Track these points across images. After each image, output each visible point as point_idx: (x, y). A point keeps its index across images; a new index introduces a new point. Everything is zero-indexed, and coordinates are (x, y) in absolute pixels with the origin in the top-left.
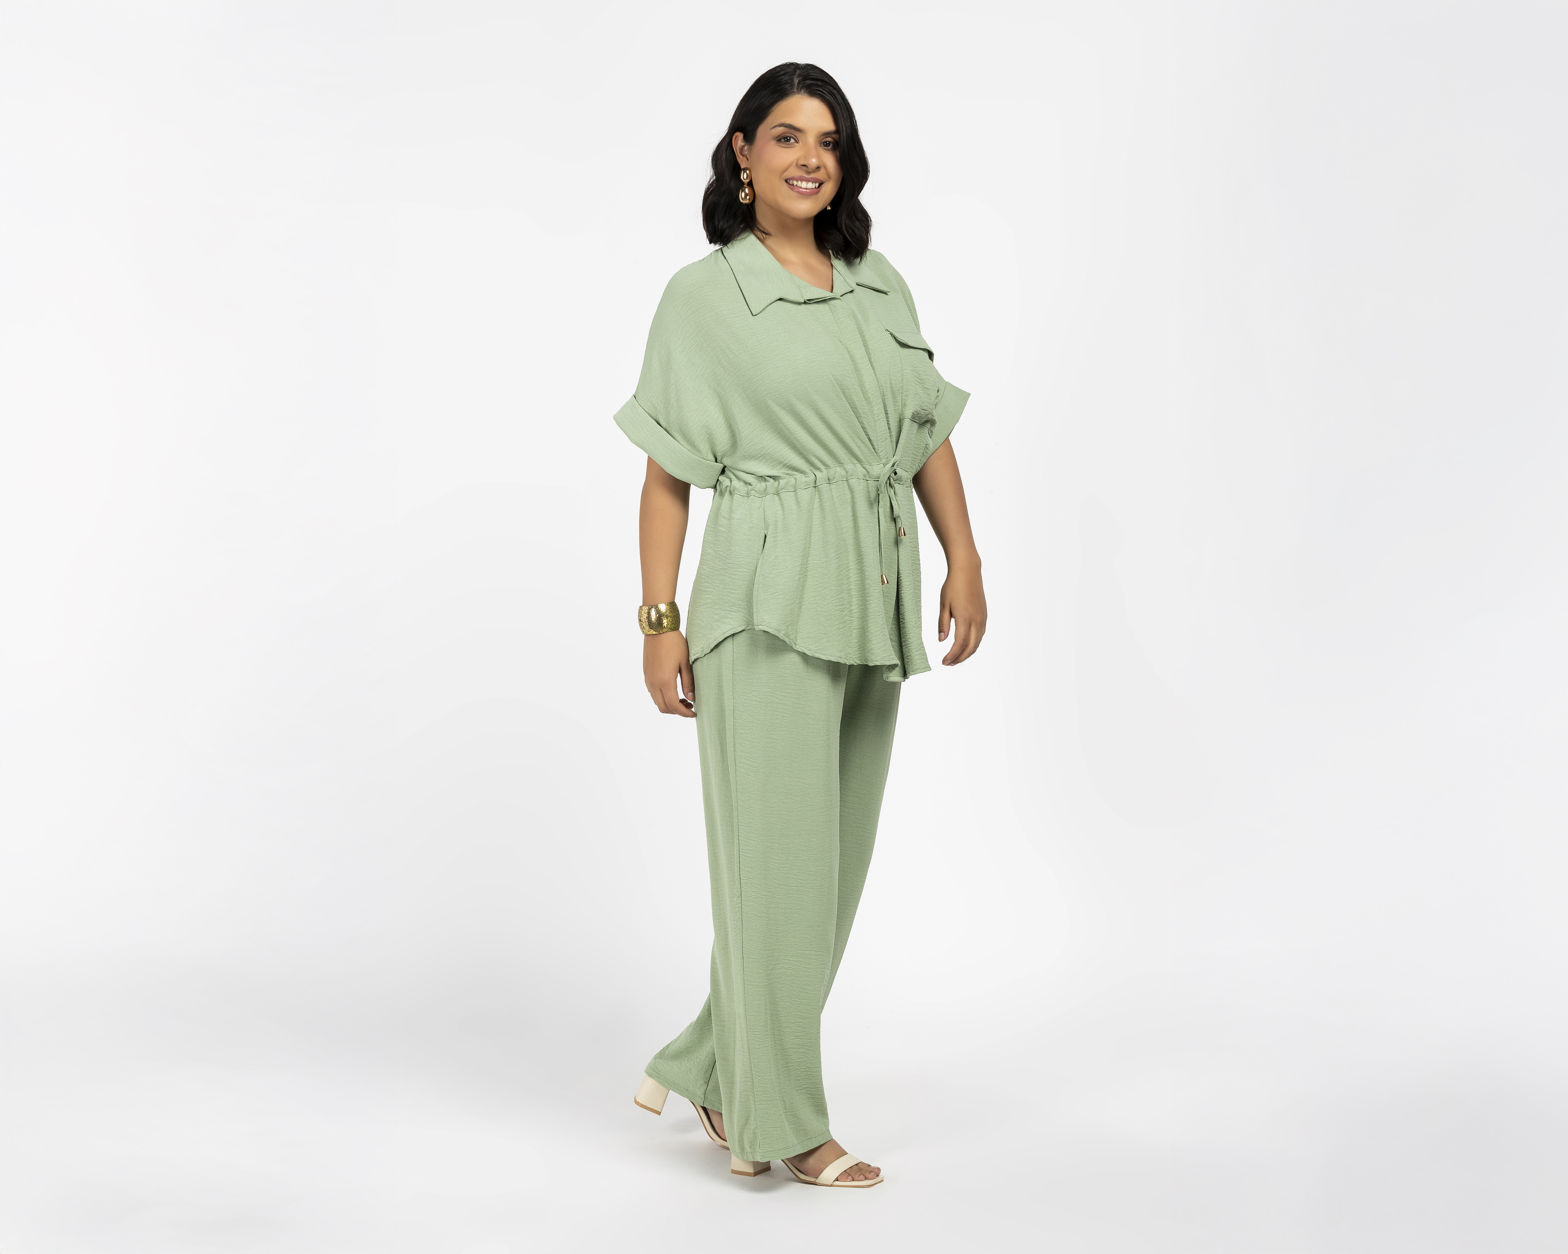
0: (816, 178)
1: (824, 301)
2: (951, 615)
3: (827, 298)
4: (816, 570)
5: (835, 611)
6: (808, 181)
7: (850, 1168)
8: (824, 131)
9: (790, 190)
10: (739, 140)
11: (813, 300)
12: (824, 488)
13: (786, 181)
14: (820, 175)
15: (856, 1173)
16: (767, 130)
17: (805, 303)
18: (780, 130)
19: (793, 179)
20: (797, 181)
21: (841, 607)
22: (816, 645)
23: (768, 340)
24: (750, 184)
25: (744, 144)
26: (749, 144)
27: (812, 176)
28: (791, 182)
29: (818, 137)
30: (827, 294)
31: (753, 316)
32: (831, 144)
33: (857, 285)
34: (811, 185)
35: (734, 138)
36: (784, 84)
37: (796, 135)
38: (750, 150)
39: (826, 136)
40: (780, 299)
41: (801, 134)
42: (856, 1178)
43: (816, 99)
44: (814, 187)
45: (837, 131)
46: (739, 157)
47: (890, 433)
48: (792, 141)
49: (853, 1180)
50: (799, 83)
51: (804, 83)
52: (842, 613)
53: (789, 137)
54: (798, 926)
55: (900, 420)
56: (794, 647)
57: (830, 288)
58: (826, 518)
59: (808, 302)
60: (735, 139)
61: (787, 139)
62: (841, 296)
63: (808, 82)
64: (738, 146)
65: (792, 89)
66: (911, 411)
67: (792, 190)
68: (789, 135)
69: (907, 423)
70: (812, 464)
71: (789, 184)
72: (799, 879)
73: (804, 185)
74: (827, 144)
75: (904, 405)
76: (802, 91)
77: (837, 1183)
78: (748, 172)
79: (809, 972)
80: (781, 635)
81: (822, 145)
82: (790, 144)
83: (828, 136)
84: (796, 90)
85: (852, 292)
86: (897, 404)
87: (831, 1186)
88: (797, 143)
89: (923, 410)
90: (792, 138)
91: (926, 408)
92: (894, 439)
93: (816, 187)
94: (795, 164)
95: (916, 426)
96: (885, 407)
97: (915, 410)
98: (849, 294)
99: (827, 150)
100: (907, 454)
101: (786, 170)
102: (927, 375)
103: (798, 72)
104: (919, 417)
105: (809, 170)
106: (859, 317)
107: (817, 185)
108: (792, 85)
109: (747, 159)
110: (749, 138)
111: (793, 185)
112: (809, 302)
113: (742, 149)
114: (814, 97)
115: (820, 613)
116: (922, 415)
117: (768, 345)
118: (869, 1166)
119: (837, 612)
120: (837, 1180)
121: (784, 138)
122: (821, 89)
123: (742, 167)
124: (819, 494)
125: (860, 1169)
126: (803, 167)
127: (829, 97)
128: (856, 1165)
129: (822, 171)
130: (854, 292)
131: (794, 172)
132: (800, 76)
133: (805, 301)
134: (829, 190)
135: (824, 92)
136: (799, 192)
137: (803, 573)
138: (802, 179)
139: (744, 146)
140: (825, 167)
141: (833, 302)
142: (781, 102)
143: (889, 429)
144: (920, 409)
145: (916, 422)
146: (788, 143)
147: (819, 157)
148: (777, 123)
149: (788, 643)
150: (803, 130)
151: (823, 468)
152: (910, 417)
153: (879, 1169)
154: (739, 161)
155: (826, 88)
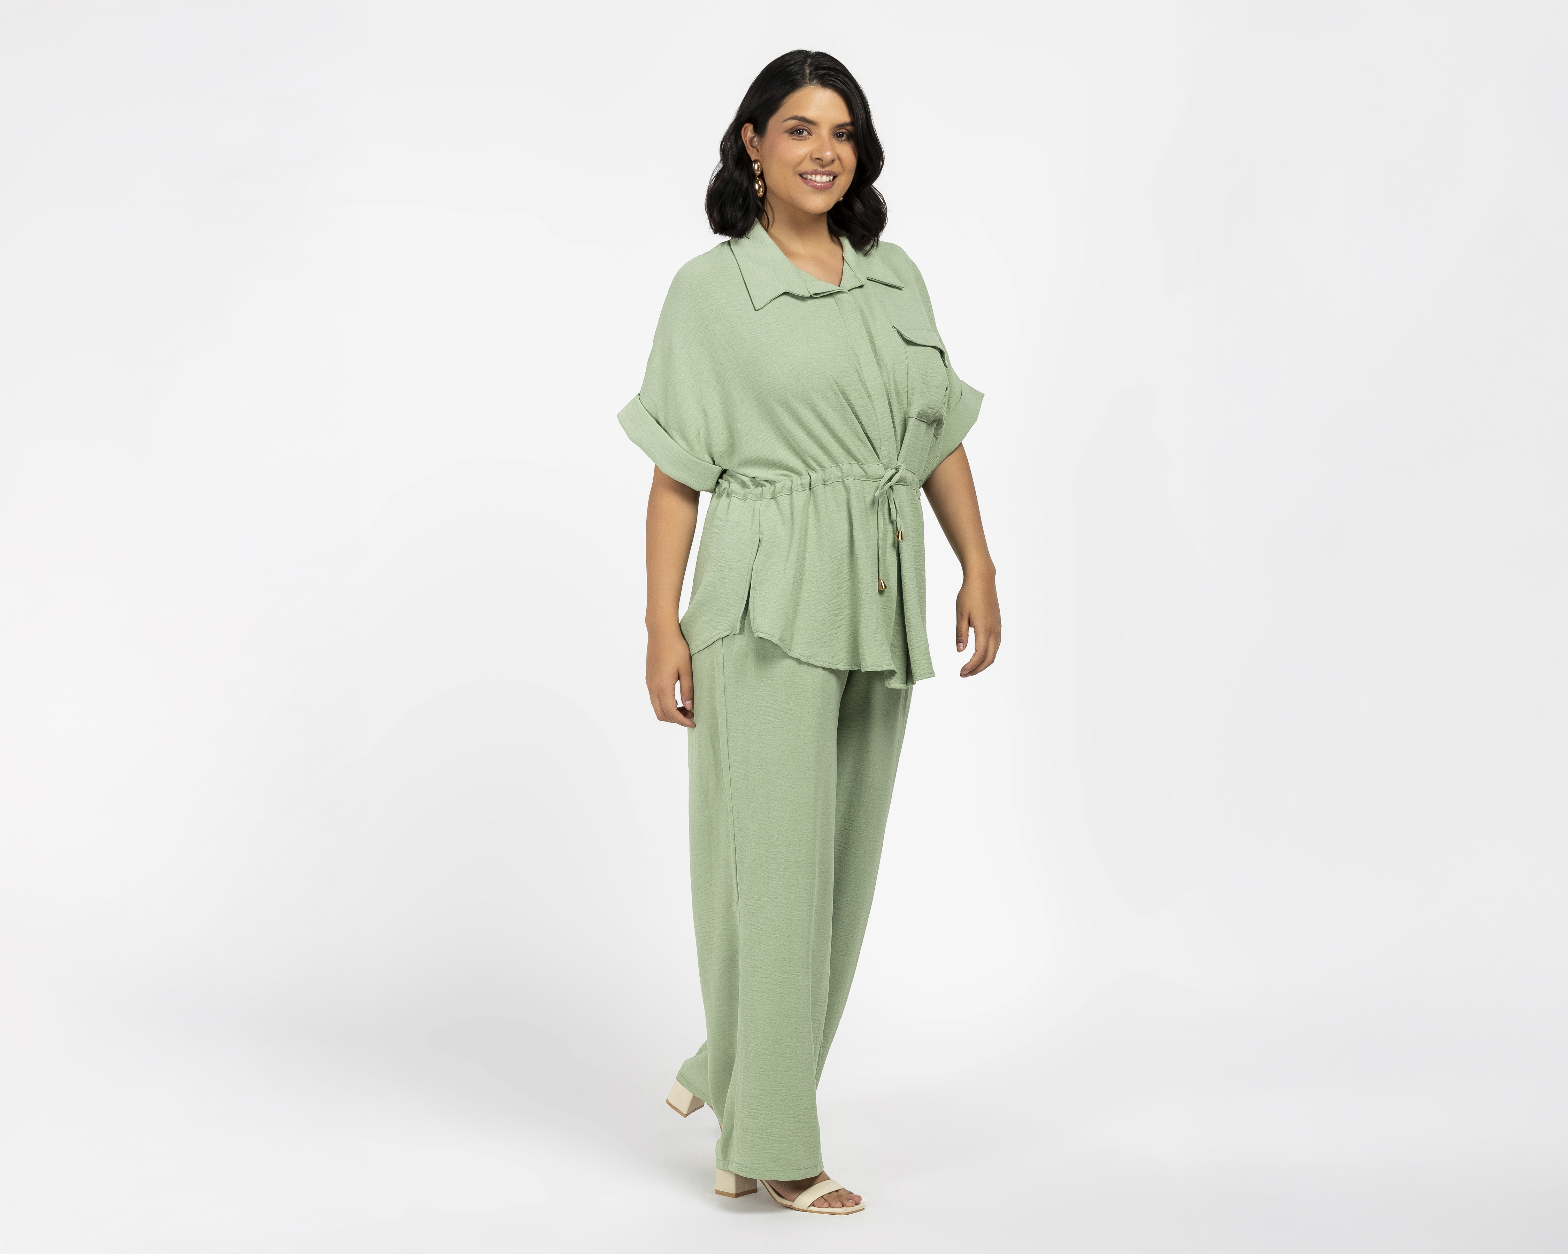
0: (831, 171)
1: (831, 295)
2: (970, 624)
3: (834, 291)
4: (810, 574)
5: (829, 616)
6: (822, 174)
7: (829, 1193)
8: (838, 123)
9: (804, 185)
10: (748, 132)
11: (820, 294)
12: (819, 489)
13: (801, 175)
14: (835, 168)
15: (834, 1200)
16: (778, 122)
17: (811, 297)
18: (792, 123)
19: (807, 173)
20: (811, 174)
21: (836, 611)
22: (811, 650)
23: (767, 335)
24: (762, 176)
25: (753, 135)
26: (759, 136)
27: (827, 169)
28: (805, 176)
29: (831, 129)
30: (835, 288)
31: (755, 310)
32: (845, 135)
33: (867, 279)
34: (825, 179)
35: (743, 129)
36: (796, 74)
37: (809, 128)
38: (760, 142)
39: (840, 128)
40: (786, 293)
41: (814, 126)
42: (833, 1204)
43: (829, 90)
44: (828, 180)
45: (852, 123)
46: (749, 149)
47: (895, 431)
48: (805, 133)
49: (830, 1207)
50: (810, 73)
51: (817, 73)
52: (836, 618)
53: (802, 129)
54: (787, 941)
55: (905, 419)
56: (788, 653)
57: (838, 283)
58: (820, 521)
59: (814, 296)
60: (744, 132)
61: (800, 132)
62: (849, 291)
63: (821, 72)
64: (747, 137)
65: (803, 80)
66: (917, 410)
67: (807, 184)
68: (802, 127)
69: (912, 423)
70: (807, 465)
71: (803, 178)
72: (788, 892)
73: (818, 178)
74: (840, 135)
75: (909, 404)
76: (815, 82)
77: (812, 1208)
78: (759, 164)
79: (799, 990)
80: (775, 640)
81: (836, 136)
82: (803, 136)
83: (841, 128)
84: (807, 81)
85: (861, 287)
86: (902, 403)
87: (806, 1211)
88: (811, 135)
89: (931, 408)
90: (805, 130)
91: (933, 407)
92: (899, 438)
93: (830, 181)
94: (809, 157)
95: (924, 425)
96: (890, 405)
97: (921, 409)
98: (857, 289)
99: (842, 141)
100: (914, 455)
101: (800, 163)
102: (935, 373)
103: (809, 61)
104: (926, 416)
105: (824, 163)
106: (867, 312)
107: (832, 178)
108: (804, 76)
109: (758, 151)
110: (760, 129)
111: (807, 179)
112: (816, 296)
113: (752, 140)
114: (827, 87)
115: (814, 618)
116: (929, 414)
117: (766, 340)
118: (851, 1193)
119: (830, 618)
120: (813, 1206)
121: (797, 131)
122: (834, 79)
123: (753, 159)
124: (814, 496)
125: (840, 1196)
126: (818, 161)
127: (842, 86)
128: (837, 1191)
129: (837, 162)
130: (865, 287)
131: (808, 166)
132: (811, 65)
133: (811, 296)
134: (844, 182)
135: (837, 81)
136: (813, 187)
137: (797, 576)
138: (815, 173)
139: (754, 137)
140: (839, 159)
141: (840, 296)
142: (792, 94)
143: (894, 427)
144: (927, 408)
145: (924, 422)
146: (801, 135)
147: (833, 150)
148: (790, 116)
149: (783, 648)
150: (817, 123)
151: (818, 469)
152: (915, 416)
153: (859, 1197)
154: (749, 152)
155: (839, 77)
